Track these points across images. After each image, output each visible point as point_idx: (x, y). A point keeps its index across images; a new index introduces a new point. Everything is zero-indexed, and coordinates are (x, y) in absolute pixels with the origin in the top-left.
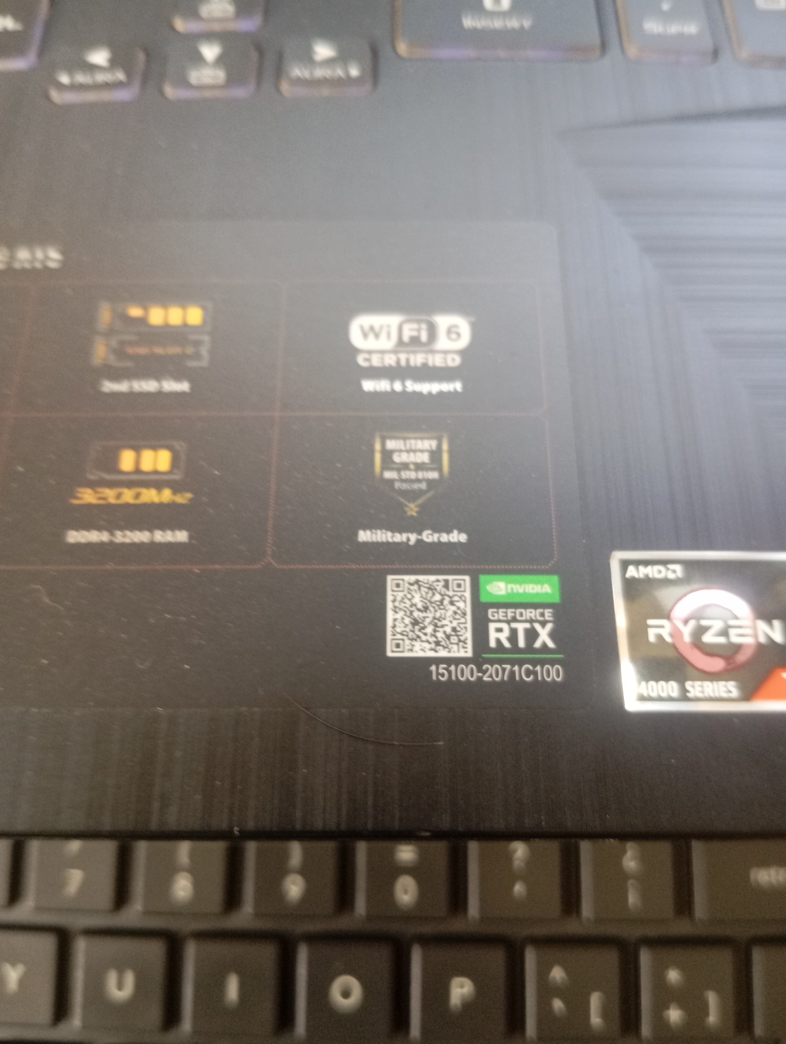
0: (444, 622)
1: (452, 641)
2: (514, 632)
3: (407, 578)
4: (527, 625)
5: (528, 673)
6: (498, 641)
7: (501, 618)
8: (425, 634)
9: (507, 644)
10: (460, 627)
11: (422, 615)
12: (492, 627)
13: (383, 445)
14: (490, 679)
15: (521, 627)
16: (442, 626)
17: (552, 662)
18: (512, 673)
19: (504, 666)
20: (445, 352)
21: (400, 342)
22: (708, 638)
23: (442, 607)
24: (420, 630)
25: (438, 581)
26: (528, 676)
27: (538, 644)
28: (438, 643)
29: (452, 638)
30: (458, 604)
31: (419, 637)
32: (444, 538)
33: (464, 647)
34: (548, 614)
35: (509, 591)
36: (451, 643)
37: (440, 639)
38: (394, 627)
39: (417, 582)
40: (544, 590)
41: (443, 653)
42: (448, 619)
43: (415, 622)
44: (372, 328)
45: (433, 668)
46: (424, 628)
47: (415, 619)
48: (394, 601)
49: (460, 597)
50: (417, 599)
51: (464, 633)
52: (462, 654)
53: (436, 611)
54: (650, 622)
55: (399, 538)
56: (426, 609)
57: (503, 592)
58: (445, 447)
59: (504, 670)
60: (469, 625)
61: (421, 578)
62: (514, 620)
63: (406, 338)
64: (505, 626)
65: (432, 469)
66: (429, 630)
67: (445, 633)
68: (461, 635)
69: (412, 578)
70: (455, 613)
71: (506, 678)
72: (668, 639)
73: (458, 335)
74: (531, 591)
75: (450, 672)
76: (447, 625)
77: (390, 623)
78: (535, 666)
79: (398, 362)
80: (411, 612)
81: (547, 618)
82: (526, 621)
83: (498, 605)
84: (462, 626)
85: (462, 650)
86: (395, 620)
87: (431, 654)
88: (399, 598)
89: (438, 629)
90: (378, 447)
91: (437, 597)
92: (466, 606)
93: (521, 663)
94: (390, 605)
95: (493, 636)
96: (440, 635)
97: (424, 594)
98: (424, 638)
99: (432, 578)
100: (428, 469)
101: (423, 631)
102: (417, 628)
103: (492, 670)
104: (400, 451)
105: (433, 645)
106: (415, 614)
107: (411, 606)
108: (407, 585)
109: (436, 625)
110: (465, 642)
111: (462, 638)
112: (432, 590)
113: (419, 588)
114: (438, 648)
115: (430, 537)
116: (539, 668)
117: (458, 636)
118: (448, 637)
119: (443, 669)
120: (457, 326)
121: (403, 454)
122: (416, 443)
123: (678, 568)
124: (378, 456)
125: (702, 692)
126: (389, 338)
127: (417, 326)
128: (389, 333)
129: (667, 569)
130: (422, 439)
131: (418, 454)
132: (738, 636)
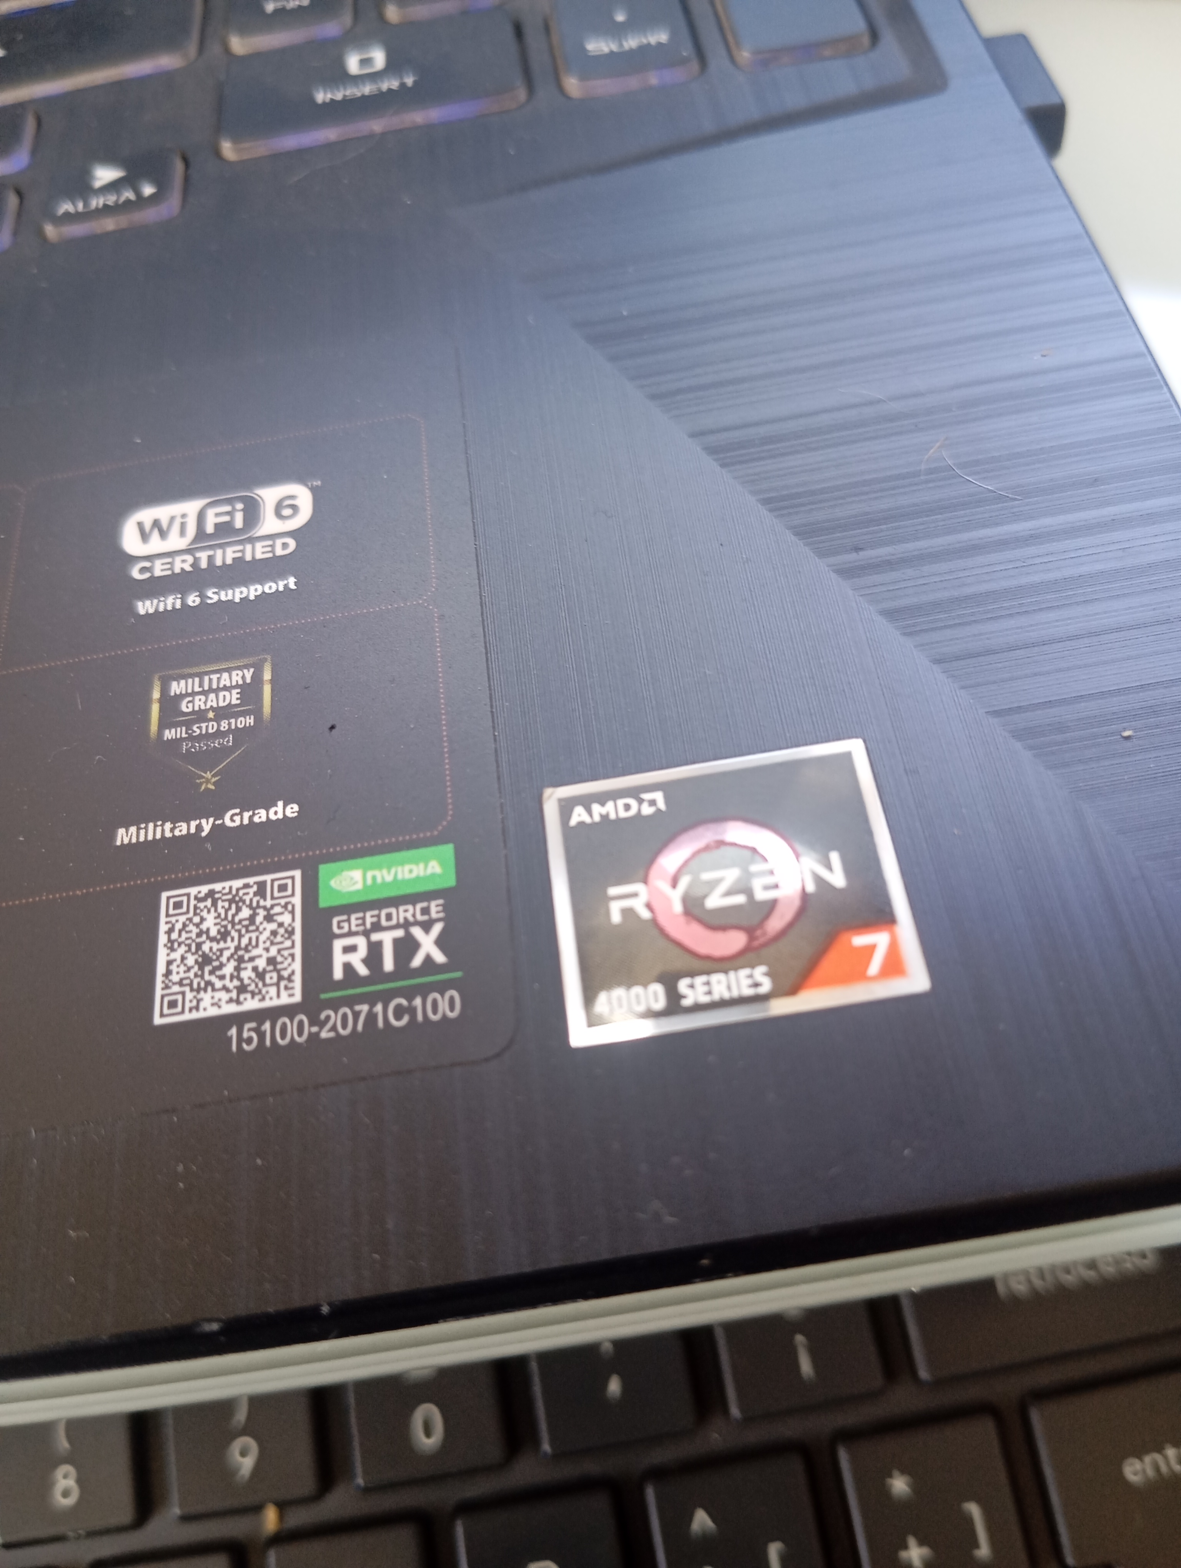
0: (255, 952)
1: (268, 981)
2: (375, 950)
3: (193, 891)
4: (400, 933)
5: (399, 1012)
6: (348, 967)
7: (354, 928)
8: (222, 978)
9: (363, 971)
10: (282, 956)
11: (215, 946)
12: (338, 945)
13: (165, 690)
14: (332, 1034)
15: (387, 939)
16: (252, 959)
17: (441, 988)
18: (371, 1017)
19: (357, 1008)
20: (272, 537)
21: (200, 536)
22: (714, 901)
23: (252, 928)
24: (211, 973)
25: (247, 886)
26: (398, 1017)
27: (417, 961)
28: (242, 989)
29: (268, 976)
30: (279, 919)
31: (209, 983)
32: (261, 816)
33: (286, 988)
34: (435, 908)
35: (369, 882)
36: (265, 985)
37: (247, 982)
38: (168, 973)
39: (211, 893)
40: (429, 871)
41: (251, 1004)
42: (261, 945)
43: (205, 961)
44: (156, 524)
45: (233, 1031)
46: (221, 966)
47: (204, 955)
48: (170, 932)
49: (285, 906)
50: (210, 923)
51: (289, 965)
52: (285, 999)
53: (241, 936)
54: (613, 891)
55: (182, 829)
56: (224, 935)
57: (359, 886)
58: (267, 676)
59: (356, 1015)
60: (298, 951)
61: (217, 887)
62: (377, 927)
63: (210, 529)
64: (360, 941)
65: (244, 714)
66: (229, 969)
67: (255, 969)
68: (285, 969)
69: (204, 889)
70: (274, 933)
71: (360, 1027)
72: (645, 914)
73: (294, 508)
74: (407, 876)
75: (261, 1036)
76: (260, 956)
77: (161, 968)
78: (410, 999)
79: (195, 564)
80: (199, 946)
81: (434, 915)
82: (397, 926)
83: (347, 909)
84: (286, 953)
85: (284, 994)
86: (169, 963)
87: (232, 1008)
88: (179, 926)
89: (243, 966)
90: (156, 695)
91: (245, 913)
92: (293, 920)
93: (386, 997)
94: (163, 939)
95: (339, 959)
96: (247, 974)
97: (222, 912)
98: (218, 984)
99: (237, 883)
100: (237, 715)
101: (218, 973)
102: (207, 969)
103: (335, 1017)
104: (194, 694)
105: (234, 995)
106: (206, 948)
107: (199, 935)
108: (193, 902)
109: (241, 960)
110: (290, 979)
111: (285, 974)
112: (237, 903)
113: (214, 904)
114: (242, 997)
115: (237, 819)
116: (418, 1002)
117: (278, 972)
118: (261, 975)
119: (249, 1030)
120: (292, 497)
121: (197, 698)
122: (219, 679)
123: (659, 796)
124: (155, 709)
125: (709, 993)
126: (183, 533)
127: (228, 508)
128: (183, 526)
129: (641, 801)
130: (229, 670)
131: (221, 694)
132: (767, 888)
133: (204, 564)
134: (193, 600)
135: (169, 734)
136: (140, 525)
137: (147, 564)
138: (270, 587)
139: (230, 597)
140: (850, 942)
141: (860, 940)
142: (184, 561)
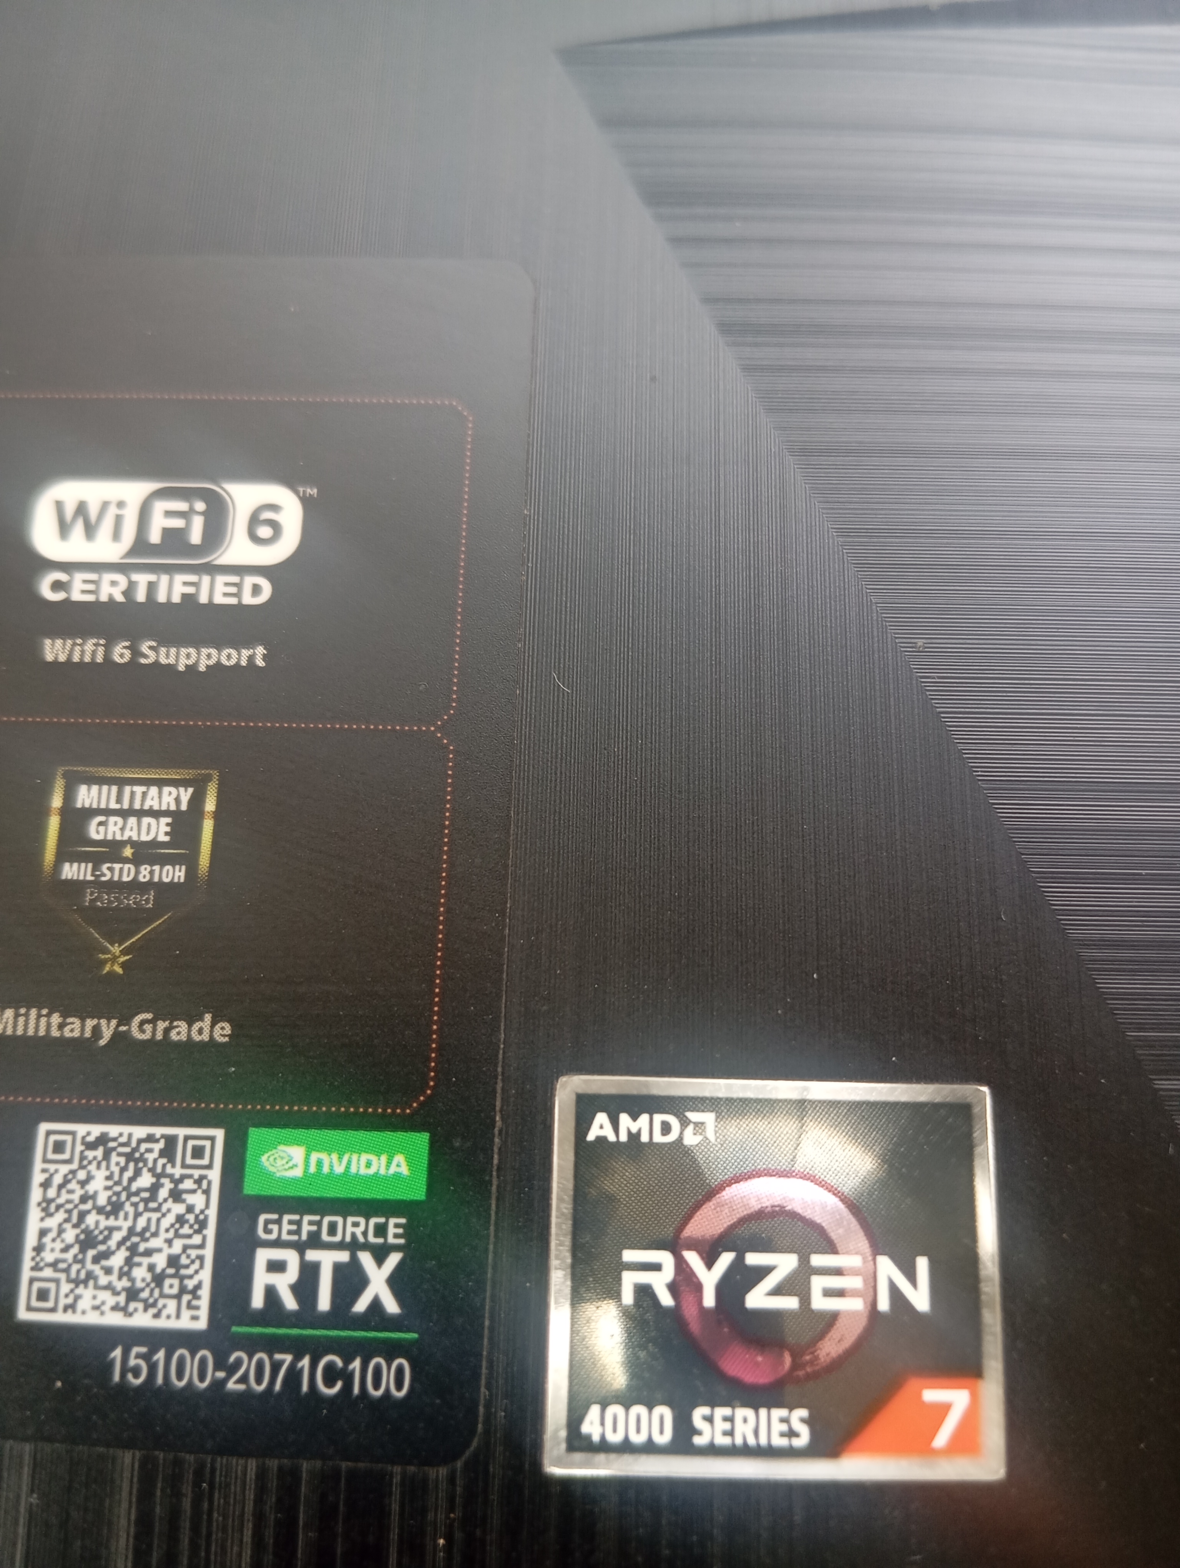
0: (154, 1243)
1: (167, 1290)
2: (310, 1272)
3: (81, 1129)
4: (343, 1256)
5: (331, 1374)
6: (271, 1293)
7: (285, 1237)
8: (108, 1271)
9: (290, 1303)
10: (188, 1257)
11: (104, 1223)
12: (263, 1256)
13: (69, 796)
14: (241, 1387)
15: (326, 1261)
16: (148, 1253)
17: (391, 1351)
18: (294, 1375)
19: (278, 1356)
20: (239, 570)
21: (141, 546)
22: (757, 1300)
23: (153, 1205)
24: (96, 1260)
25: (150, 1139)
26: (329, 1383)
27: (361, 1305)
28: (132, 1294)
29: (167, 1282)
30: (190, 1199)
31: (90, 1275)
32: (180, 1032)
33: (190, 1306)
34: (394, 1227)
35: (313, 1168)
36: (162, 1295)
37: (139, 1284)
38: (39, 1249)
39: (103, 1140)
40: (393, 1169)
41: (142, 1320)
42: (163, 1236)
43: (87, 1241)
44: (81, 509)
45: (117, 1353)
46: (107, 1255)
47: (87, 1232)
48: (46, 1185)
49: (199, 1182)
50: (98, 1184)
51: (197, 1272)
52: (185, 1323)
53: (137, 1215)
54: (629, 1256)
55: (74, 1029)
56: (115, 1208)
57: (298, 1172)
58: (210, 805)
59: (276, 1367)
60: (209, 1253)
61: (113, 1130)
62: (315, 1241)
63: (155, 537)
64: (291, 1257)
65: (172, 860)
66: (117, 1260)
67: (151, 1268)
68: (191, 1277)
69: (96, 1130)
70: (180, 1220)
71: (278, 1387)
72: (666, 1300)
73: (275, 526)
74: (363, 1171)
75: (152, 1368)
76: (159, 1250)
77: (31, 1239)
78: (347, 1361)
79: (128, 593)
80: (82, 1215)
81: (391, 1240)
82: (342, 1246)
83: (279, 1205)
84: (193, 1253)
85: (186, 1314)
86: (43, 1233)
87: (115, 1320)
88: (58, 1179)
89: (137, 1259)
90: (57, 802)
91: (145, 1180)
92: (207, 1206)
93: (317, 1350)
94: (36, 1195)
95: (261, 1279)
96: (140, 1273)
97: (116, 1170)
98: (103, 1280)
99: (140, 1132)
100: (163, 860)
101: (104, 1263)
102: (91, 1253)
103: (248, 1364)
104: (108, 812)
105: (122, 1299)
106: (91, 1220)
107: (84, 1199)
108: (79, 1148)
109: (133, 1250)
110: (194, 1292)
111: (190, 1284)
112: (137, 1161)
113: (107, 1156)
114: (132, 1306)
115: (148, 1027)
116: (356, 1364)
117: (182, 1278)
118: (159, 1279)
119: (138, 1356)
120: (274, 508)
121: (112, 819)
122: (144, 794)
123: (708, 1118)
124: (54, 823)
125: (730, 1433)
126: (116, 535)
127: (182, 506)
128: (119, 520)
129: (685, 1123)
130: (160, 783)
131: (146, 820)
132: (829, 1293)
133: (141, 596)
134: (121, 653)
135: (70, 871)
136: (59, 506)
137: (62, 576)
138: (229, 657)
139: (172, 661)
140: (919, 1395)
141: (932, 1395)
142: (114, 583)
